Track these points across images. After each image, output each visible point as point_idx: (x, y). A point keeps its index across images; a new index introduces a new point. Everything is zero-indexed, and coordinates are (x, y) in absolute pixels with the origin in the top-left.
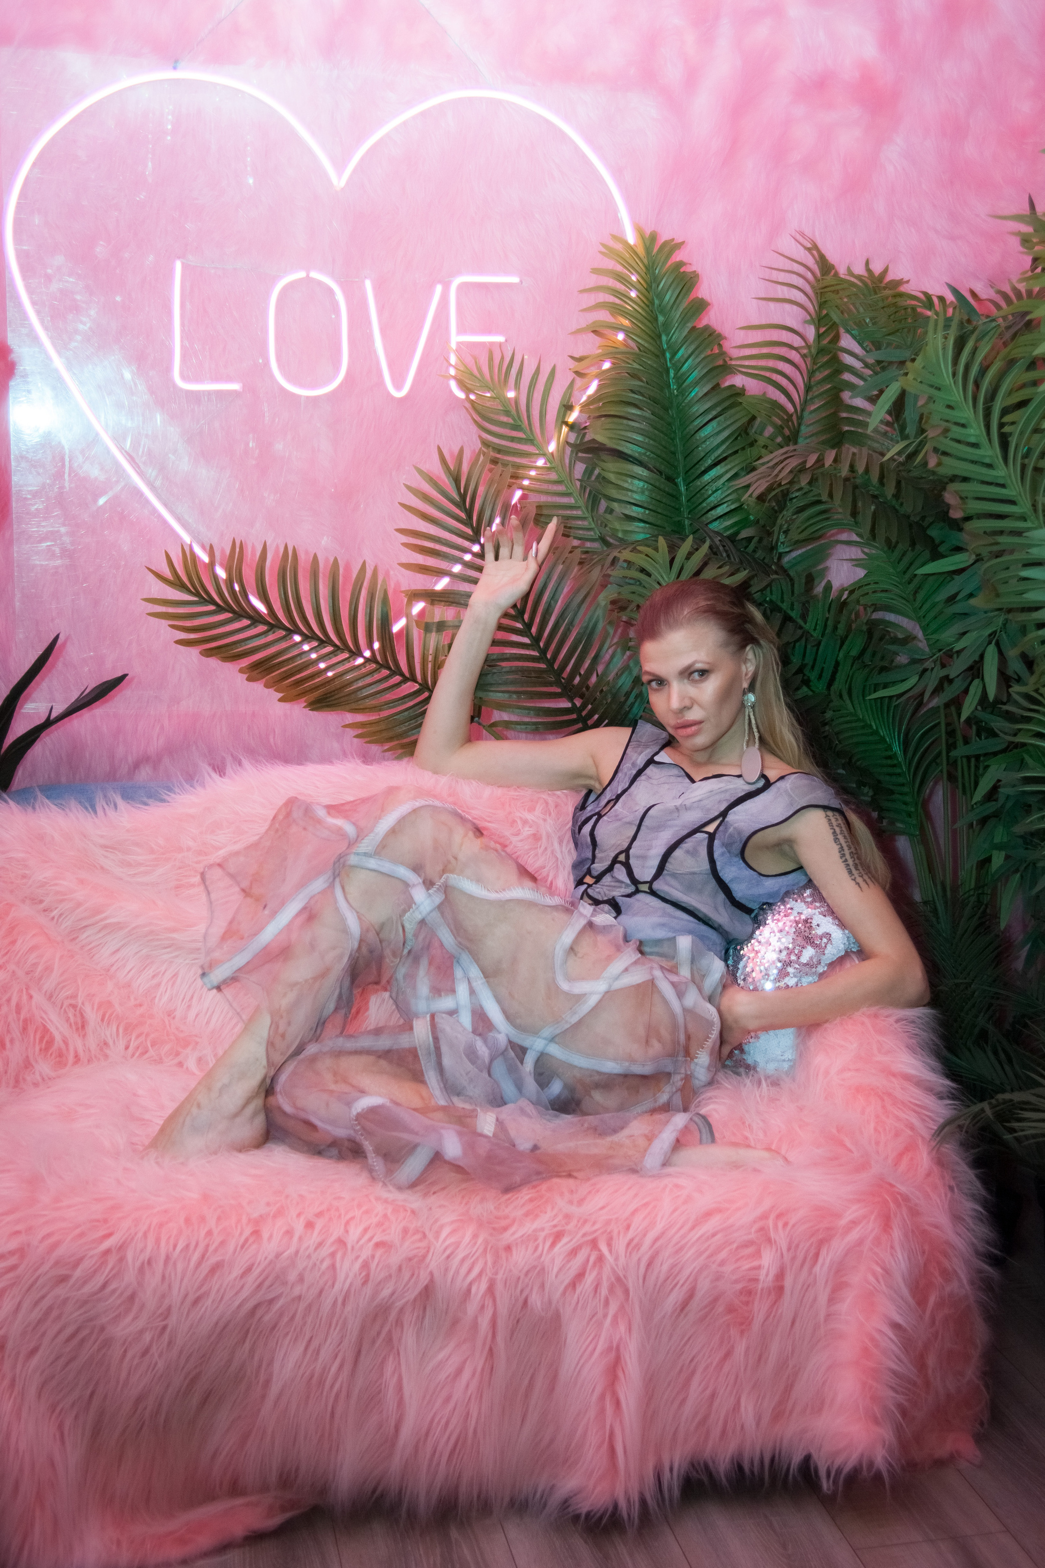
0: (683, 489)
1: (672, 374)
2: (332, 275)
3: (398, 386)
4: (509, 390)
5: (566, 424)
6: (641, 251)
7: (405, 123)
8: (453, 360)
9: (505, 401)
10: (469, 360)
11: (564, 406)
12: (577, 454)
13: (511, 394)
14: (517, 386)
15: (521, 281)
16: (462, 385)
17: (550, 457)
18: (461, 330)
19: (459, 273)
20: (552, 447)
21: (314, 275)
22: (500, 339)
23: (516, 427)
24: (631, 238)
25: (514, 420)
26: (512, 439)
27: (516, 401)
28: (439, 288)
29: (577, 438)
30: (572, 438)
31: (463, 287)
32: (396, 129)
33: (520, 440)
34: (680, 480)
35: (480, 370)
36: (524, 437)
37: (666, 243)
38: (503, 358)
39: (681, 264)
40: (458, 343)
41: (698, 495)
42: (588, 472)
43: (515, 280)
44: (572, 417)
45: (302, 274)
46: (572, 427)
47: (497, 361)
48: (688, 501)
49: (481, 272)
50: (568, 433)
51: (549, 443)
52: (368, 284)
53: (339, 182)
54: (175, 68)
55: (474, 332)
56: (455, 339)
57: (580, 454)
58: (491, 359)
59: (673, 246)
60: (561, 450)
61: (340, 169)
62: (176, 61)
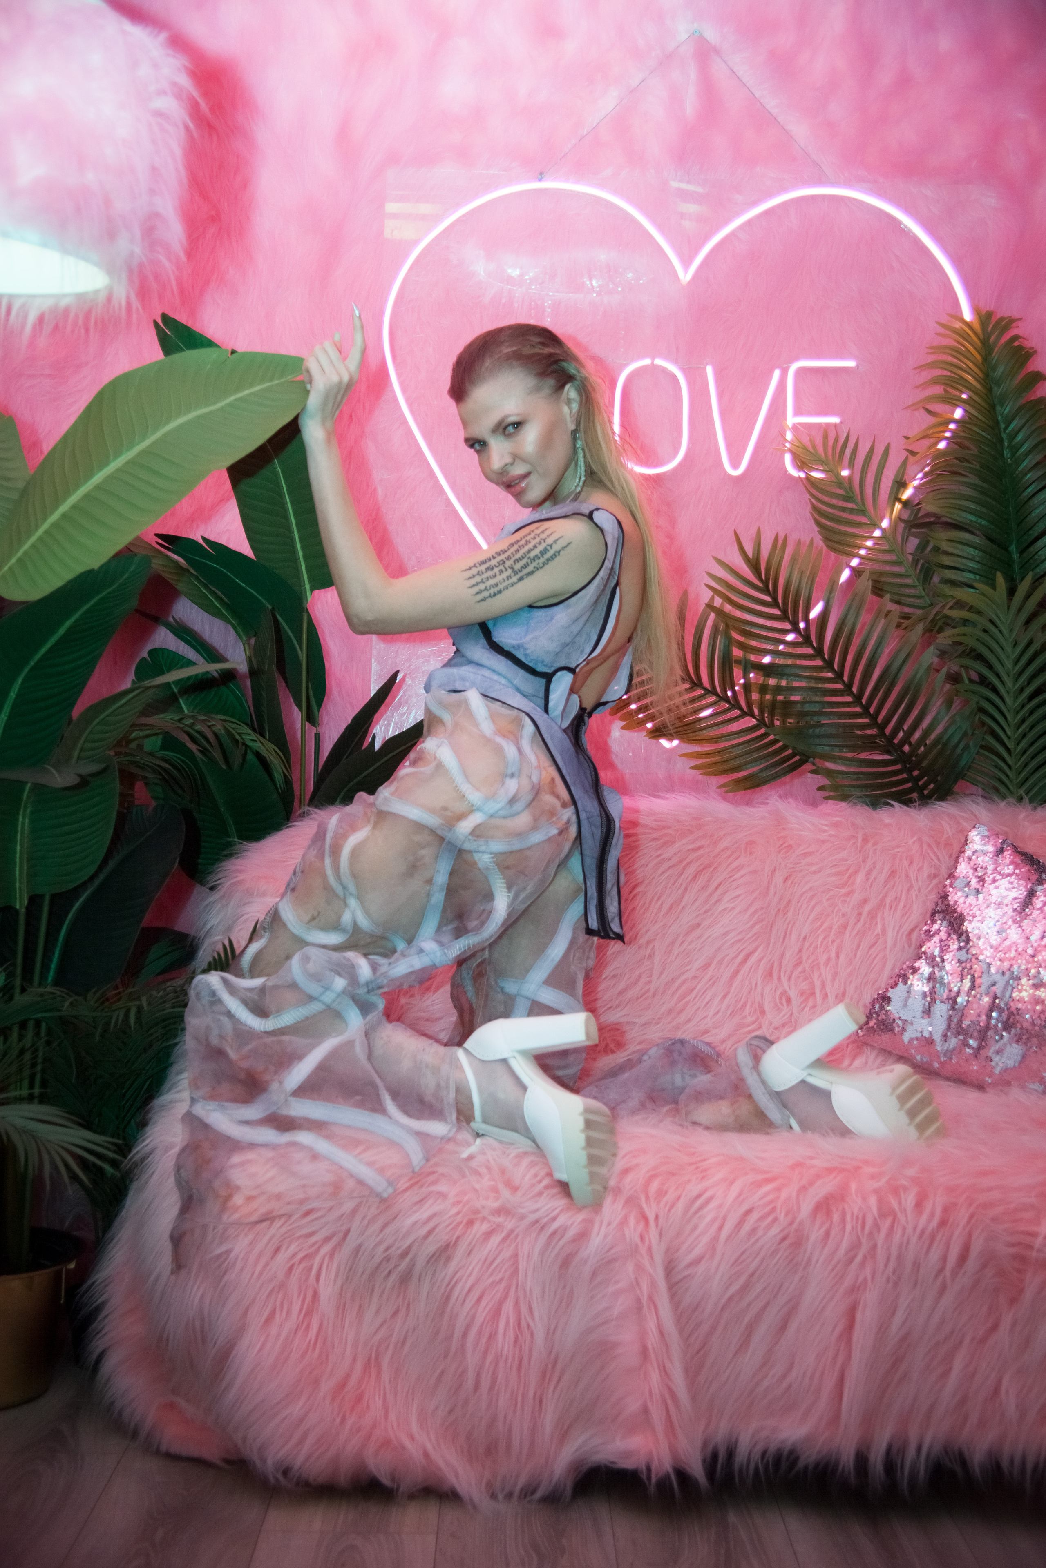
0: (1015, 556)
1: (1006, 444)
2: (675, 362)
3: (735, 465)
4: (843, 469)
5: (900, 500)
6: (977, 326)
7: (749, 222)
8: (789, 436)
9: (840, 482)
10: (806, 440)
11: (897, 482)
12: (909, 530)
13: (845, 473)
14: (851, 465)
15: (858, 366)
16: (798, 463)
17: (883, 530)
18: (798, 412)
19: (797, 359)
20: (885, 524)
21: (659, 362)
22: (835, 420)
23: (848, 499)
24: (968, 315)
25: (846, 491)
26: (844, 510)
27: (850, 478)
28: (777, 373)
29: (910, 515)
30: (905, 516)
31: (802, 373)
32: (741, 227)
33: (851, 511)
34: (1013, 548)
35: (814, 446)
36: (855, 507)
37: (1002, 319)
38: (837, 438)
39: (1016, 338)
40: (795, 428)
41: (1031, 561)
42: (922, 547)
43: (851, 364)
44: (907, 494)
45: (647, 362)
46: (906, 504)
47: (831, 442)
48: (1021, 568)
49: (819, 356)
50: (901, 510)
51: (882, 520)
52: (709, 370)
53: (685, 276)
54: (540, 180)
55: (809, 414)
56: (791, 420)
57: (914, 530)
58: (826, 437)
59: (1008, 323)
60: (894, 526)
61: (686, 265)
62: (541, 173)
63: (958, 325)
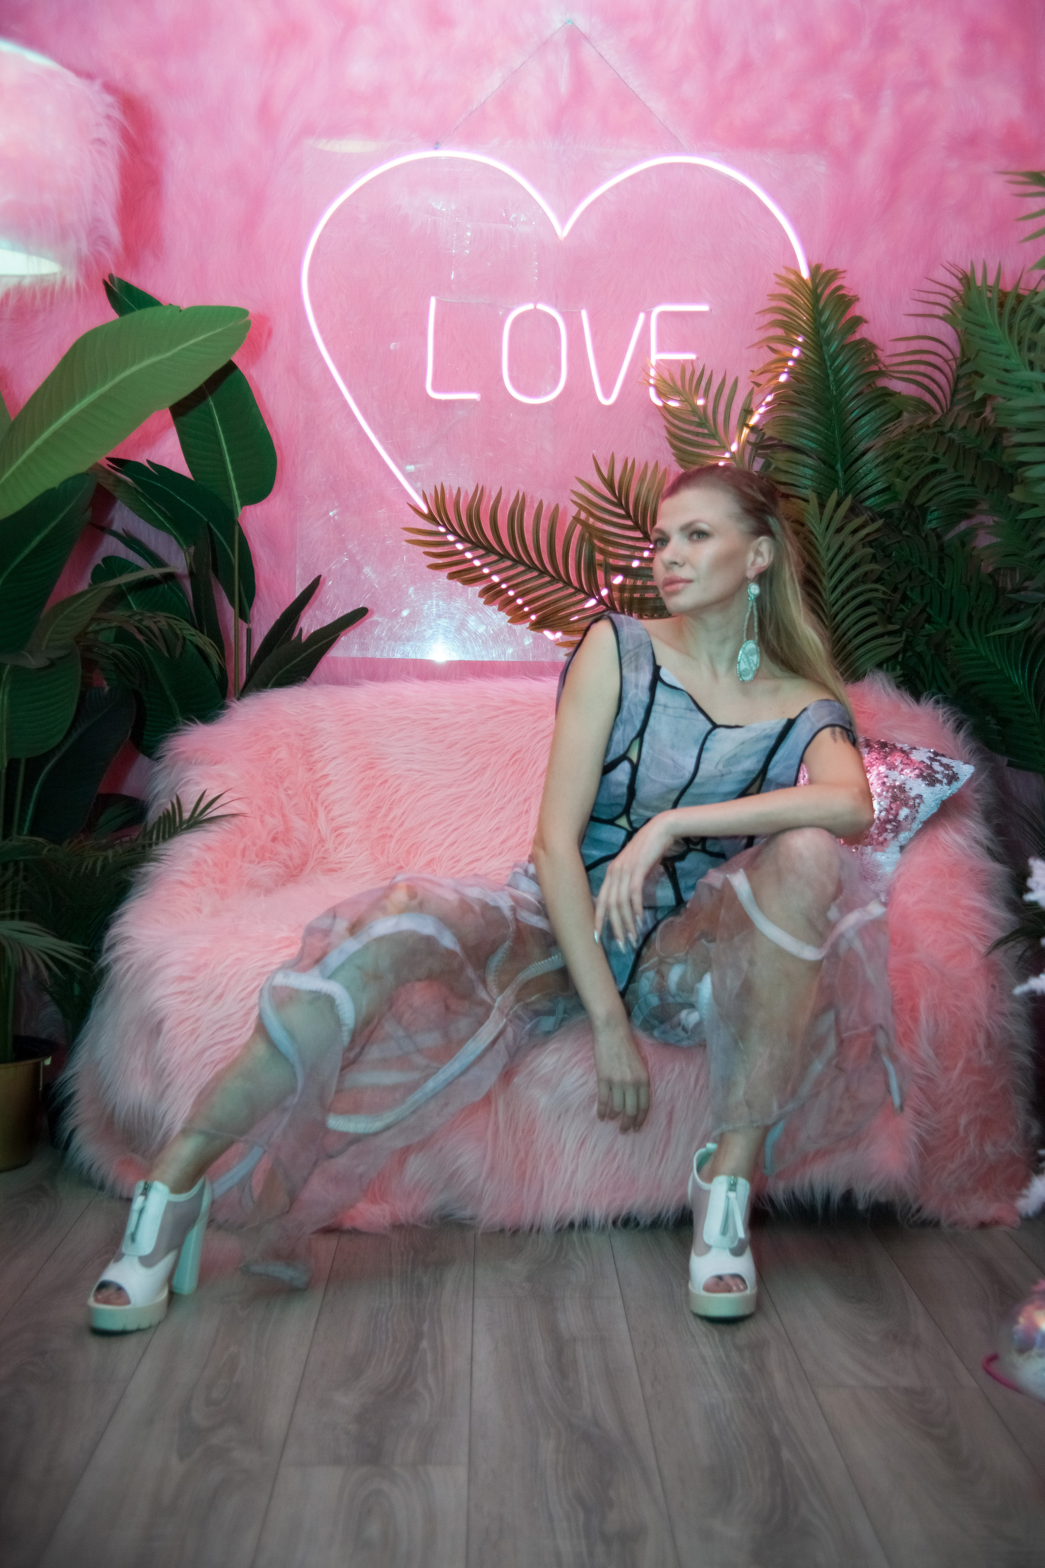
0: (841, 474)
1: (832, 378)
2: (555, 306)
3: (607, 395)
4: (699, 398)
5: (747, 426)
7: (617, 186)
8: (653, 373)
9: (695, 410)
10: (666, 375)
11: (745, 410)
12: (756, 451)
13: (700, 402)
14: (706, 395)
15: (711, 310)
16: (660, 394)
17: (733, 454)
18: (661, 349)
19: (659, 303)
20: (734, 447)
21: (541, 307)
22: (691, 356)
23: (701, 425)
24: (805, 274)
25: (700, 418)
26: (697, 434)
27: (705, 407)
28: (642, 316)
29: (757, 438)
30: (753, 439)
31: (663, 315)
32: (610, 190)
33: (704, 435)
34: (838, 467)
35: (673, 379)
36: (706, 431)
37: (828, 272)
38: (693, 372)
39: (840, 287)
40: (659, 365)
41: (853, 478)
42: (767, 465)
43: (704, 308)
44: (754, 420)
45: (530, 307)
46: (753, 429)
47: (688, 376)
48: (845, 484)
49: (678, 301)
50: (748, 435)
51: (731, 444)
52: (584, 314)
53: (563, 232)
54: (436, 149)
55: (670, 351)
56: (655, 357)
57: (759, 451)
58: (683, 372)
59: (834, 275)
60: (742, 450)
61: (563, 220)
62: (437, 143)
63: (793, 277)
